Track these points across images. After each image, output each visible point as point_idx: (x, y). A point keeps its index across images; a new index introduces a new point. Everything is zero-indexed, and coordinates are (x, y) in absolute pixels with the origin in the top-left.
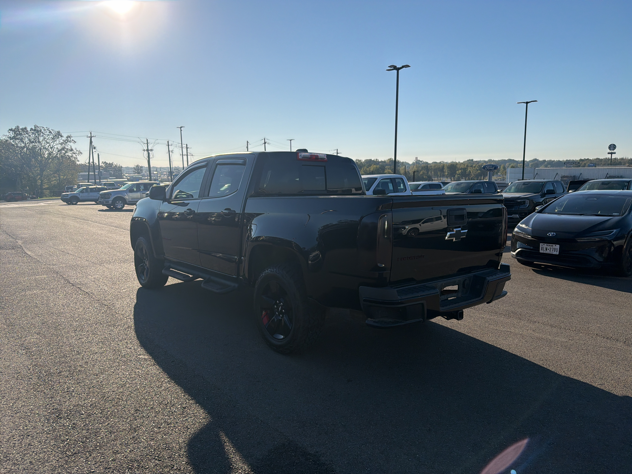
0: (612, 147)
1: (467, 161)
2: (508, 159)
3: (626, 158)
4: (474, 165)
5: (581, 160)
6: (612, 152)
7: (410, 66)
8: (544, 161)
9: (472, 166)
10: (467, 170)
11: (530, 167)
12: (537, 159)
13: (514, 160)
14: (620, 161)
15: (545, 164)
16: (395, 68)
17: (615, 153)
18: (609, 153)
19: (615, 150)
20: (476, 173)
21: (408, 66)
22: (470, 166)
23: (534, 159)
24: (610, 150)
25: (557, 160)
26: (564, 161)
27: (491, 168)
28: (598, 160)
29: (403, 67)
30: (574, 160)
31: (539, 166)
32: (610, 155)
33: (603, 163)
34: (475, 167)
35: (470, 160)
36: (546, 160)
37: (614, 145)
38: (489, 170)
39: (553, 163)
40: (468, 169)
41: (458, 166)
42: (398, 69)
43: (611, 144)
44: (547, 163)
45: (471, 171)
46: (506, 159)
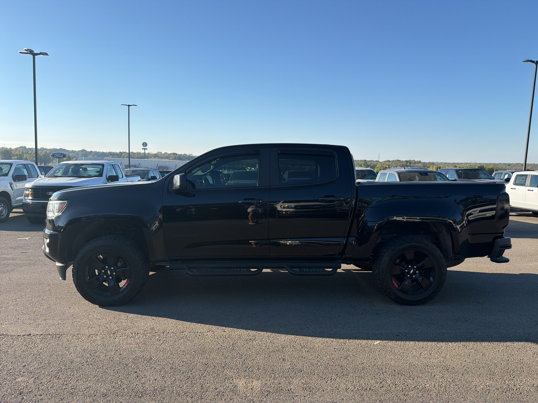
0: (145, 144)
1: (19, 147)
2: (60, 148)
3: (151, 153)
4: (29, 152)
5: (120, 153)
6: (145, 148)
7: (48, 54)
8: (92, 152)
9: (27, 153)
10: (23, 157)
11: (80, 156)
12: (85, 150)
13: (65, 149)
14: (147, 155)
15: (92, 154)
16: (31, 52)
17: (147, 149)
18: (143, 149)
19: (147, 147)
20: (33, 160)
21: (46, 54)
22: (26, 153)
23: (82, 150)
24: (143, 146)
25: (102, 152)
26: (107, 152)
27: (60, 156)
28: (133, 153)
29: (41, 53)
30: (115, 152)
31: (88, 156)
32: (144, 150)
33: (136, 156)
34: (31, 154)
35: (22, 147)
36: (93, 151)
37: (146, 143)
38: (58, 157)
39: (99, 154)
40: (24, 155)
41: (13, 152)
42: (34, 55)
43: (144, 143)
44: (94, 153)
45: (28, 158)
46: (58, 148)
